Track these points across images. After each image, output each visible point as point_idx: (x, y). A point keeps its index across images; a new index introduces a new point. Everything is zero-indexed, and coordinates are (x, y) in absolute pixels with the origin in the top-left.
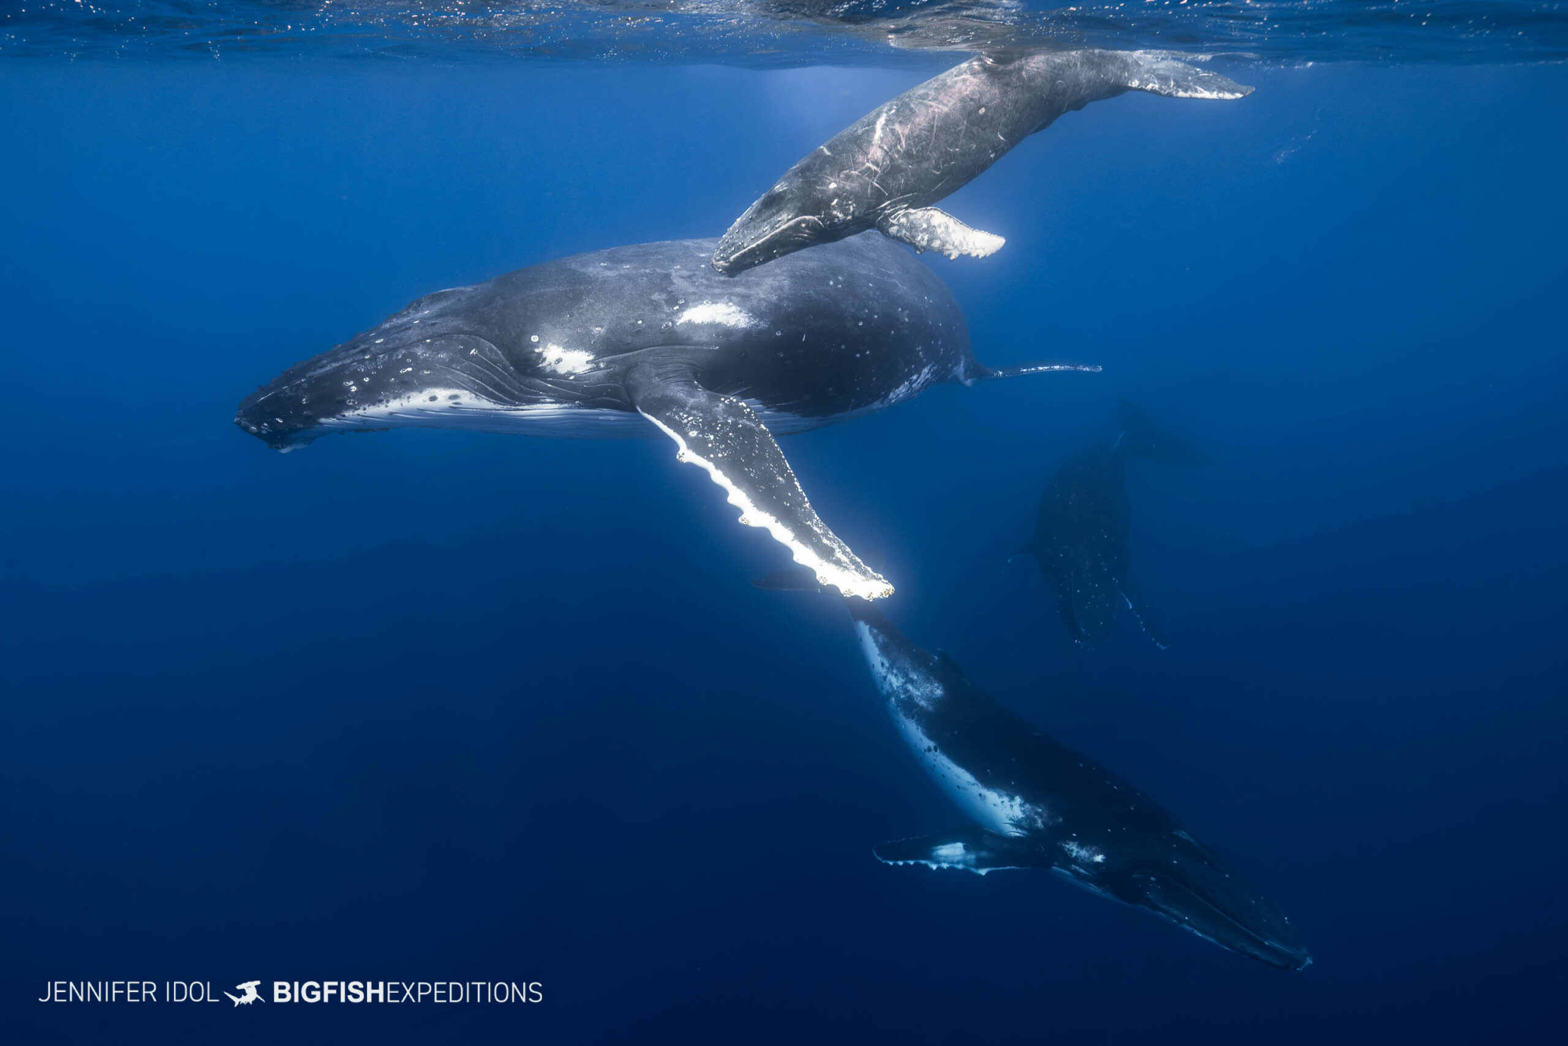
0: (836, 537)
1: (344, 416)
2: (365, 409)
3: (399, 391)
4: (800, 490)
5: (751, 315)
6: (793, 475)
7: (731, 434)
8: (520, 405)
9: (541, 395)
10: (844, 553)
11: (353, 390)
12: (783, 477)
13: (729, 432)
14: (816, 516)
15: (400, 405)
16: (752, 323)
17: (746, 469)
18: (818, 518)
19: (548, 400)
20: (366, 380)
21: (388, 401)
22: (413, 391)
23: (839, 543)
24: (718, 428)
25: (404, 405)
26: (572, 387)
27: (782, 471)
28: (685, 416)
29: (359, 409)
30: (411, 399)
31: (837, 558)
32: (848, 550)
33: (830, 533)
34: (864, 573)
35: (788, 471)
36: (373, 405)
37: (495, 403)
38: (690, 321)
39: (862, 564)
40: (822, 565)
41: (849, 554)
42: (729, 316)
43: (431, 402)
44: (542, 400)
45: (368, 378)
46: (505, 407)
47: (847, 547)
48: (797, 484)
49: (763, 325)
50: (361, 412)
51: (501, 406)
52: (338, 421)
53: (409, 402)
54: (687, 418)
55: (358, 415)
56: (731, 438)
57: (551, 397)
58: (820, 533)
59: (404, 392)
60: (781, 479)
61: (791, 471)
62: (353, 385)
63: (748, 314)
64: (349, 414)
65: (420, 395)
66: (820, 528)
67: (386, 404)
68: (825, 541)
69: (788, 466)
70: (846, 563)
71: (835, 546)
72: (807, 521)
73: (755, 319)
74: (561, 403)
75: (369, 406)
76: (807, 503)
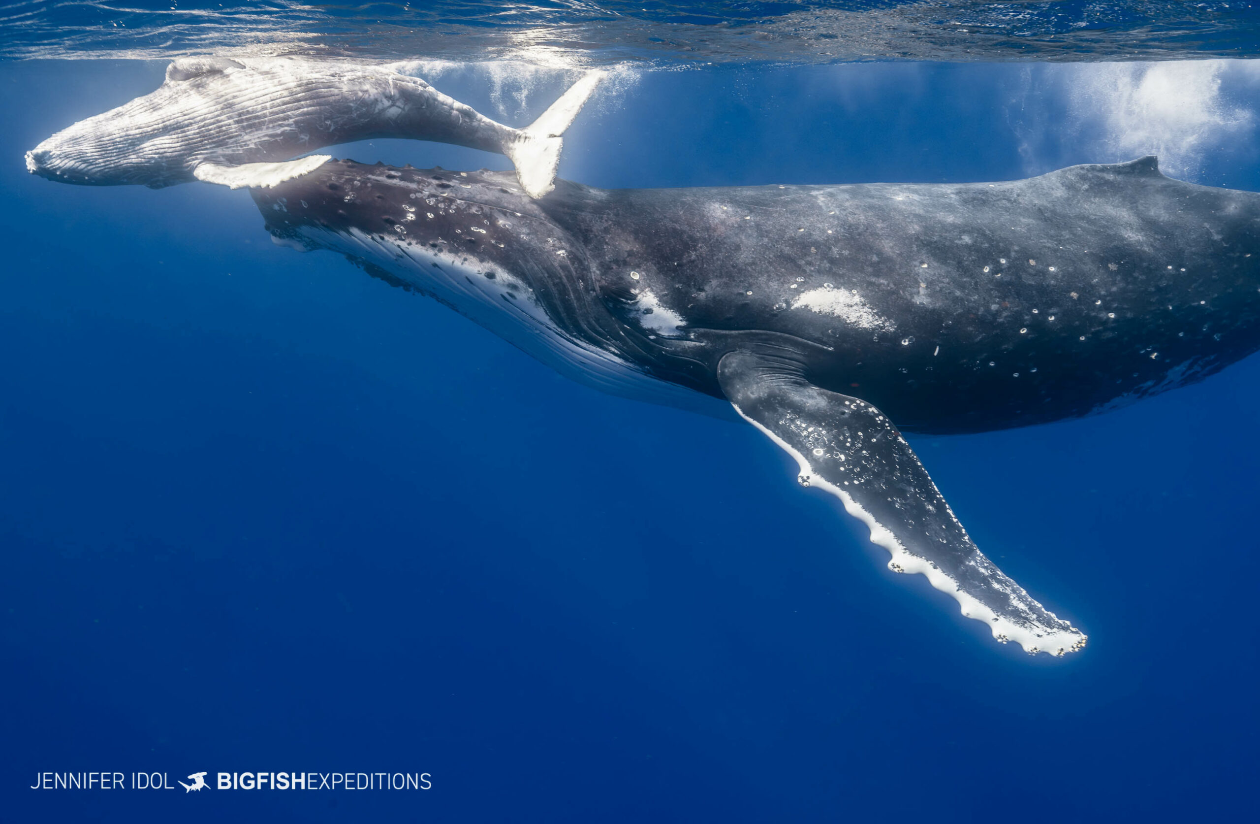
0: (1007, 578)
1: (382, 238)
2: (410, 244)
3: (459, 246)
4: (955, 520)
5: (875, 311)
6: (944, 501)
7: (864, 452)
8: (577, 338)
9: (608, 340)
10: (1021, 598)
11: (409, 218)
12: (932, 504)
13: (861, 449)
14: (978, 552)
15: (451, 262)
16: (876, 323)
17: (889, 499)
18: (981, 555)
19: (613, 349)
20: (430, 216)
21: (440, 251)
22: (474, 256)
23: (1012, 585)
24: (848, 444)
25: (455, 263)
26: (648, 346)
27: (931, 496)
28: (804, 425)
29: (403, 240)
30: (466, 262)
31: (1013, 607)
32: (1024, 593)
33: (999, 573)
34: (1049, 623)
35: (938, 496)
36: (422, 245)
37: (551, 319)
38: (807, 306)
39: (1043, 609)
40: (997, 620)
41: (1027, 599)
42: (850, 309)
43: (486, 278)
44: (605, 345)
45: (432, 215)
46: (559, 330)
47: (1022, 589)
48: (950, 511)
49: (890, 327)
50: (403, 244)
51: (555, 326)
52: (371, 240)
53: (462, 264)
54: (806, 429)
55: (399, 246)
56: (865, 458)
57: (617, 347)
58: (987, 574)
59: (464, 251)
60: (931, 508)
61: (941, 496)
62: (412, 213)
63: (872, 309)
64: (390, 239)
65: (478, 263)
66: (986, 568)
67: (436, 252)
68: (996, 586)
69: (936, 489)
70: (1025, 611)
71: (1008, 591)
72: (970, 562)
73: (880, 317)
74: (626, 360)
75: (417, 244)
76: (965, 535)
